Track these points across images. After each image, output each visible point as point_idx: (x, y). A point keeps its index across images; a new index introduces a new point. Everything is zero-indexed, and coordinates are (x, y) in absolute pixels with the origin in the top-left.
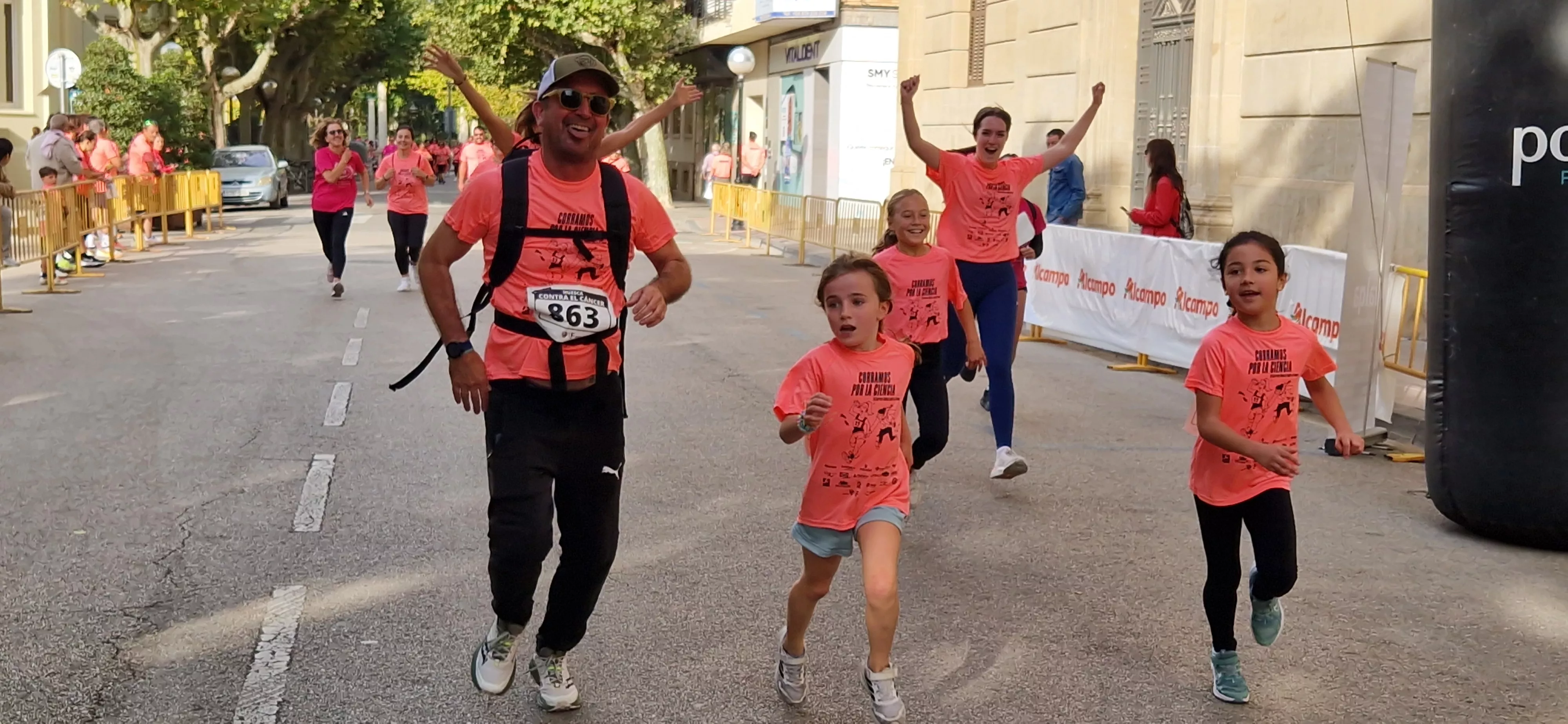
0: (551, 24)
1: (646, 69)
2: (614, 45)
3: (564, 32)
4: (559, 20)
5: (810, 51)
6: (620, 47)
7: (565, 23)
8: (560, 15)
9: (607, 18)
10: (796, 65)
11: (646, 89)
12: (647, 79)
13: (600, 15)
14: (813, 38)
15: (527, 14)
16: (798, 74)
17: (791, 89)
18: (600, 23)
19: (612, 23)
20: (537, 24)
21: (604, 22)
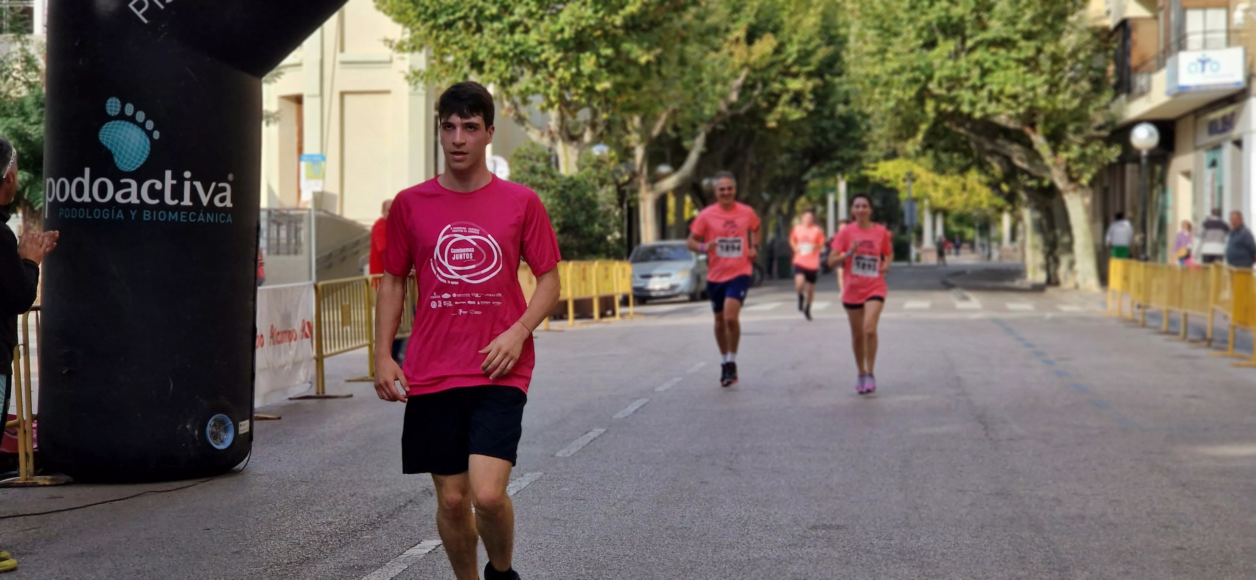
0: (965, 109)
1: (1067, 149)
2: (1033, 126)
3: (978, 115)
4: (973, 104)
5: (1228, 123)
6: (1039, 128)
7: (979, 106)
8: (974, 99)
9: (1021, 99)
10: (1215, 138)
11: (1068, 170)
12: (1068, 160)
13: (1015, 97)
14: (1228, 110)
15: (938, 99)
16: (1217, 147)
17: (1214, 164)
18: (1014, 105)
19: (1028, 104)
20: (950, 108)
21: (1019, 104)
